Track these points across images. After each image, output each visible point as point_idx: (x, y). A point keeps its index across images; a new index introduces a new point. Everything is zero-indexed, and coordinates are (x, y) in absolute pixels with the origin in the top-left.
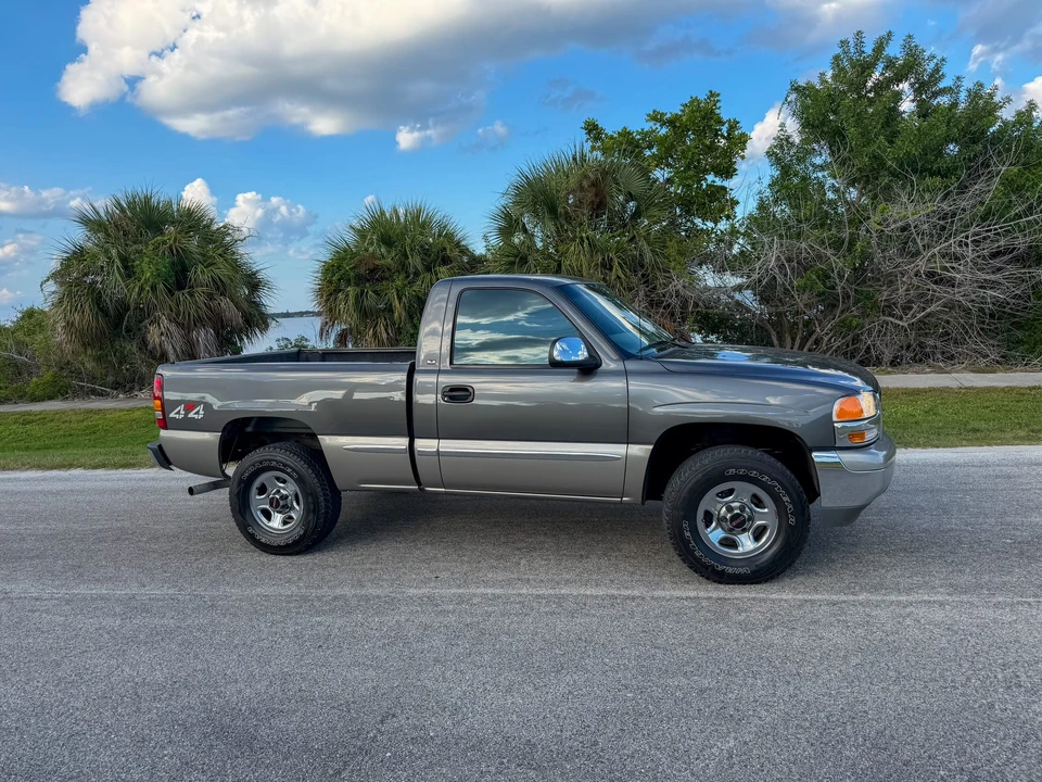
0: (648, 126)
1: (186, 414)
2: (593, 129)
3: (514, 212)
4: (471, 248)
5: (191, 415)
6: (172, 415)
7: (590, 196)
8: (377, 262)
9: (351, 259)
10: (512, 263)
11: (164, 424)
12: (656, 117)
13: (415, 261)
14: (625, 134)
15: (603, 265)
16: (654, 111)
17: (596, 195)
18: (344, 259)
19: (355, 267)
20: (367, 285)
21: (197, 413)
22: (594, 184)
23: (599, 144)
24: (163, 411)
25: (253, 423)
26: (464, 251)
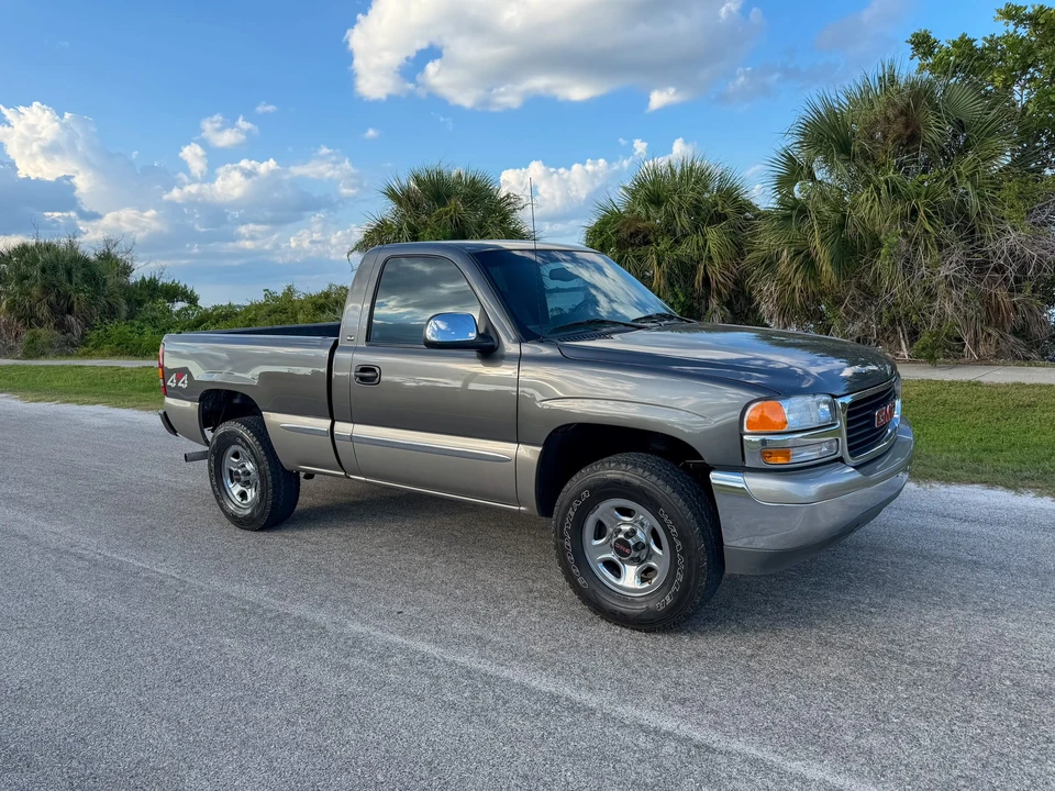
0: (1002, 28)
1: (177, 383)
2: (923, 44)
3: (801, 157)
4: (755, 202)
5: (180, 384)
6: (169, 383)
7: (898, 127)
8: (641, 225)
9: (614, 222)
10: (787, 218)
11: (166, 391)
12: (1012, 14)
13: (684, 221)
14: (964, 44)
15: (904, 217)
16: (1008, 5)
17: (907, 126)
18: (608, 223)
19: (618, 231)
20: (630, 250)
21: (183, 382)
22: (902, 113)
23: (931, 60)
24: (163, 379)
25: (239, 396)
26: (744, 207)
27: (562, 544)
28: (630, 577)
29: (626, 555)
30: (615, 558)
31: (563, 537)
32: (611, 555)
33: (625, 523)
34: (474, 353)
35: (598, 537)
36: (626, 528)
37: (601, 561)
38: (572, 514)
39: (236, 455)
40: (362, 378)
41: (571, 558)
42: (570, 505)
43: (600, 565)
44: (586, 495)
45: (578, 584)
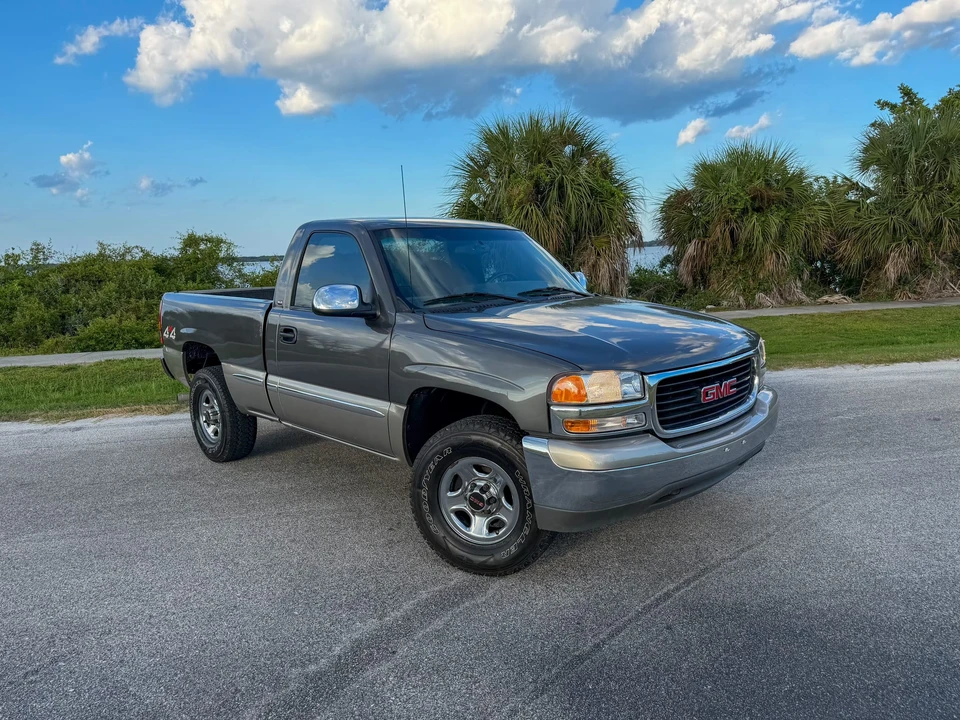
27: (419, 494)
28: (479, 527)
29: (478, 508)
30: (467, 509)
31: (420, 487)
32: (465, 507)
33: (481, 479)
34: (362, 320)
35: (453, 489)
36: (482, 484)
37: (453, 511)
38: (432, 467)
39: (207, 401)
40: (286, 339)
41: (426, 507)
42: (432, 459)
43: (453, 516)
44: (448, 451)
45: (430, 531)
